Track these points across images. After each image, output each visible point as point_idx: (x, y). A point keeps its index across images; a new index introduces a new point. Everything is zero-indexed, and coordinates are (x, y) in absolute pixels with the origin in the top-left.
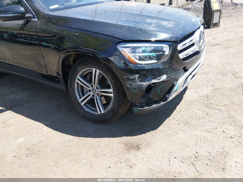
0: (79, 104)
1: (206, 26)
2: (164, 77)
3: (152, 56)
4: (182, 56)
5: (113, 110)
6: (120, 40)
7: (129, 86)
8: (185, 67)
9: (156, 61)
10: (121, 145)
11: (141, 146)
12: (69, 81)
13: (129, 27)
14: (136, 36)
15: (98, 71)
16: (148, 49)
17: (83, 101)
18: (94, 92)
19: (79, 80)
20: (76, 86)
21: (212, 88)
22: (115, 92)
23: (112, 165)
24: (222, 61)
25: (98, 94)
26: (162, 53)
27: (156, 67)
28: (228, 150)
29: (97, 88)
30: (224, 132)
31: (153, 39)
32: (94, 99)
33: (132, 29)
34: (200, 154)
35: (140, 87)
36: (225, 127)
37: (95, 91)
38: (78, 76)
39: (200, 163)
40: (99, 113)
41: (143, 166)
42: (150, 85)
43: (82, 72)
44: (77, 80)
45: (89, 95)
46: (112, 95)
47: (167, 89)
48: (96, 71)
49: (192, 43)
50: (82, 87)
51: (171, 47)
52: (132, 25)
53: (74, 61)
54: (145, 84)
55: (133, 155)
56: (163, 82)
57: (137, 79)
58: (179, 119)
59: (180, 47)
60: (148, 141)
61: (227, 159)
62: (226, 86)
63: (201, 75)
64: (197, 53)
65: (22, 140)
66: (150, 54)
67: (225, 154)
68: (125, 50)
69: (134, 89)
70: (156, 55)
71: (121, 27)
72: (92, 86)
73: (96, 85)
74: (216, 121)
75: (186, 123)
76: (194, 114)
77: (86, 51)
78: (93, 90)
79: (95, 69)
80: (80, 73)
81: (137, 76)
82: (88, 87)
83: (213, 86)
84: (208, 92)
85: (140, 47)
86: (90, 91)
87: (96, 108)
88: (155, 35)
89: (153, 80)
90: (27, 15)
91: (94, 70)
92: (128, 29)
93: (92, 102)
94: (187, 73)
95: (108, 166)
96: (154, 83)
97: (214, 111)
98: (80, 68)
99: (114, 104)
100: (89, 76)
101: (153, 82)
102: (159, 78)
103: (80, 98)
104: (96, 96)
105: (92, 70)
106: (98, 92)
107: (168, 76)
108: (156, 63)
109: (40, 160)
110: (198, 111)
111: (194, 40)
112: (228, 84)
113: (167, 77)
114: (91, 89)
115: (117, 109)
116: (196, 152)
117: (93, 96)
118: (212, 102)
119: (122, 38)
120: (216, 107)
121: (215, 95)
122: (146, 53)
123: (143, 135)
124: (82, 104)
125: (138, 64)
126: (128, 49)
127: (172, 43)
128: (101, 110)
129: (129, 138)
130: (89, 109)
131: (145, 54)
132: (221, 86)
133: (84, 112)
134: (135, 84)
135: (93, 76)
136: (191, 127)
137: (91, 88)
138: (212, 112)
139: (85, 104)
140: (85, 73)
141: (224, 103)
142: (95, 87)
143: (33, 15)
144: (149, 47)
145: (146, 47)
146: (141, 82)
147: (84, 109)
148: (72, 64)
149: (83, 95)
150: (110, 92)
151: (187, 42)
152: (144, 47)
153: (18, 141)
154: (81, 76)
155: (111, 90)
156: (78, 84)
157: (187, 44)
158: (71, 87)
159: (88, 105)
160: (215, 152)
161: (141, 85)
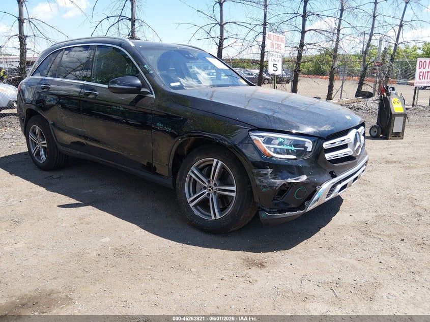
0: (188, 204)
1: (381, 135)
2: (304, 178)
3: (290, 151)
4: (328, 156)
5: (232, 214)
6: (254, 128)
7: (258, 182)
8: (333, 172)
9: (295, 157)
10: (239, 260)
11: (265, 264)
12: (179, 173)
13: (266, 115)
14: (274, 125)
15: (220, 163)
16: (286, 142)
17: (192, 201)
18: (210, 190)
19: (193, 172)
20: (187, 180)
21: (374, 214)
22: (238, 191)
23: (226, 278)
24: (396, 183)
25: (215, 193)
26: (303, 149)
27: (294, 163)
28: (382, 282)
29: (215, 185)
30: (380, 262)
31: (294, 131)
32: (208, 200)
33: (269, 117)
34: (344, 281)
35: (271, 186)
36: (383, 258)
37: (212, 188)
38: (193, 168)
39: (341, 290)
40: (213, 218)
41: (266, 284)
42: (284, 185)
43: (199, 162)
44: (190, 173)
45: (203, 193)
46: (234, 194)
47: (307, 194)
48: (217, 163)
49: (343, 143)
50: (195, 182)
51: (315, 144)
52: (270, 113)
53: (190, 150)
54: (279, 182)
55: (253, 272)
56: (302, 183)
57: (269, 175)
58: (322, 242)
59: (326, 145)
60: (276, 261)
61: (378, 290)
62: (396, 213)
63: (362, 197)
64: (350, 158)
65: (108, 239)
66: (289, 147)
67: (376, 285)
68: (258, 139)
69: (265, 187)
70: (296, 150)
71: (256, 114)
72: (209, 182)
73: (214, 180)
74: (373, 250)
75: (330, 248)
76: (343, 240)
77: (210, 136)
78: (210, 187)
79: (217, 160)
80: (196, 164)
81: (270, 171)
82: (204, 182)
83: (376, 212)
84: (368, 218)
85: (277, 138)
86: (205, 188)
87: (210, 213)
88: (297, 128)
89: (289, 179)
90: (143, 90)
91: (215, 160)
92: (264, 117)
93: (204, 204)
94: (335, 180)
95: (221, 278)
96: (291, 183)
97: (372, 240)
98: (197, 158)
99: (234, 206)
100: (206, 169)
101: (289, 182)
102: (297, 178)
103: (190, 196)
104: (212, 194)
105: (213, 161)
106: (215, 190)
107: (309, 177)
108: (295, 159)
109: (133, 262)
110: (349, 238)
111: (346, 141)
112: (399, 212)
113: (307, 179)
114: (206, 186)
115: (238, 213)
116: (339, 279)
117: (208, 194)
118: (371, 229)
119: (257, 126)
120: (375, 236)
121: (377, 222)
122: (284, 146)
123: (270, 253)
124: (192, 205)
125: (272, 156)
126: (263, 139)
127: (317, 138)
128: (215, 215)
129: (251, 255)
130: (199, 213)
131: (282, 147)
132: (389, 213)
133: (192, 216)
134: (266, 181)
135: (213, 168)
136: (337, 252)
137: (207, 184)
138: (368, 240)
139: (195, 206)
140: (202, 165)
141: (388, 233)
142: (212, 184)
143: (151, 91)
144: (288, 139)
145: (284, 139)
146: (274, 179)
147: (192, 212)
148: (185, 153)
149: (195, 193)
150: (232, 191)
151: (337, 141)
152: (282, 138)
153: (103, 240)
154: (197, 168)
155: (234, 188)
156: (191, 177)
157: (337, 143)
158: (181, 181)
159: (198, 207)
160: (363, 281)
161: (274, 183)
